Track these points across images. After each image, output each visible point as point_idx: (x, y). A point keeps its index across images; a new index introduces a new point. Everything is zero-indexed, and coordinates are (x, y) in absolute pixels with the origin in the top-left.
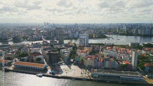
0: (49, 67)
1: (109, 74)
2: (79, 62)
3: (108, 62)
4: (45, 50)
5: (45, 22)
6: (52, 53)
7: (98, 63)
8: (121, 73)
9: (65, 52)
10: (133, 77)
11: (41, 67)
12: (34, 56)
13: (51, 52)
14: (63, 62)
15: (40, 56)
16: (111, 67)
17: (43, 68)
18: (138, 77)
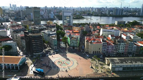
0: (29, 61)
2: (76, 47)
3: (123, 45)
4: (17, 33)
5: (10, 4)
6: (32, 36)
7: (109, 47)
9: (50, 34)
11: (14, 64)
13: (30, 34)
14: (50, 50)
15: (9, 42)
16: (127, 51)
17: (18, 64)
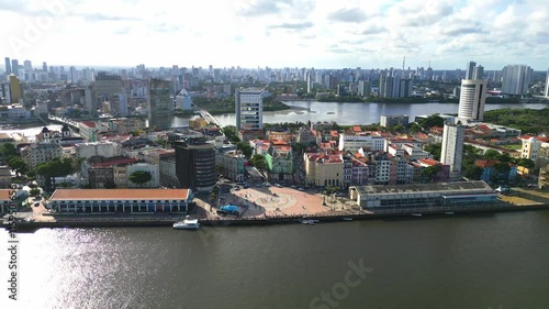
1: (410, 193)
3: (386, 165)
5: (7, 59)
6: (196, 150)
7: (357, 170)
8: (443, 188)
10: (473, 193)
11: (179, 199)
12: (119, 165)
16: (394, 178)
17: (186, 199)
18: (485, 193)
